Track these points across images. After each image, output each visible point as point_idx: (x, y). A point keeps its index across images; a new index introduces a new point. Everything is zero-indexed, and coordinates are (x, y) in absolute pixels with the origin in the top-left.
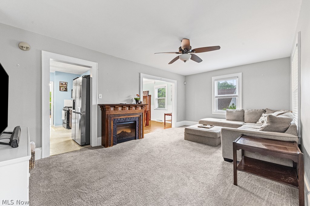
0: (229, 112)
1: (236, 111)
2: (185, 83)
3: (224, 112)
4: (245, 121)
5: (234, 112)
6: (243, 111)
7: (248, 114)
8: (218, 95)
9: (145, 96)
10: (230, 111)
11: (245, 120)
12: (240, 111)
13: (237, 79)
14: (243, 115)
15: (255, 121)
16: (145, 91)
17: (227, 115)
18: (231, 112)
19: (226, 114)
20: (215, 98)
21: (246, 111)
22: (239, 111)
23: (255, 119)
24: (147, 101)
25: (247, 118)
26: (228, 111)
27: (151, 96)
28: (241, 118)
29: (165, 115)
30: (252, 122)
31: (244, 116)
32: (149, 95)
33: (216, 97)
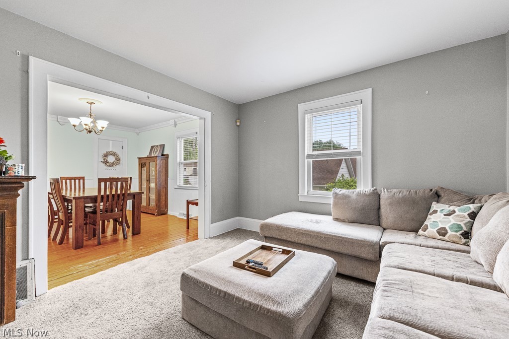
0: (340, 198)
1: (359, 194)
2: (238, 124)
3: (328, 197)
4: (384, 224)
5: (354, 196)
6: (376, 195)
7: (390, 204)
8: (314, 150)
9: (156, 155)
10: (343, 194)
11: (385, 221)
12: (369, 195)
13: (360, 107)
14: (376, 207)
15: (414, 225)
16: (157, 146)
17: (335, 204)
18: (345, 197)
19: (331, 201)
20: (306, 160)
21: (384, 195)
22: (365, 195)
23: (413, 220)
24: (156, 167)
25: (388, 214)
26: (336, 194)
27: (168, 158)
28: (373, 215)
29: (188, 203)
30: (402, 227)
31: (379, 208)
32: (165, 153)
33: (309, 156)
